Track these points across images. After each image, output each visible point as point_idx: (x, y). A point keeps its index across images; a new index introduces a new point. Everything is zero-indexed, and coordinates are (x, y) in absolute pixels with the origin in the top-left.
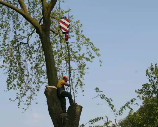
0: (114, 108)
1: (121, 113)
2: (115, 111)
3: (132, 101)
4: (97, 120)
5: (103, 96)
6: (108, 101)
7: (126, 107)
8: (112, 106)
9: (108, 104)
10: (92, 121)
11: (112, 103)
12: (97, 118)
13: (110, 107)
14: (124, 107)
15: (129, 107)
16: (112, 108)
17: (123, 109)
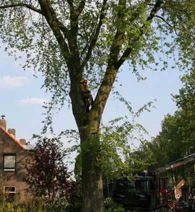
0: (132, 110)
1: (138, 114)
2: (133, 113)
3: (149, 104)
4: (117, 120)
5: (122, 99)
6: (126, 103)
7: (143, 109)
8: (130, 109)
9: (126, 106)
10: (112, 121)
11: (130, 105)
12: (117, 118)
13: (128, 109)
14: (142, 109)
15: (146, 109)
16: (130, 110)
17: (141, 111)
